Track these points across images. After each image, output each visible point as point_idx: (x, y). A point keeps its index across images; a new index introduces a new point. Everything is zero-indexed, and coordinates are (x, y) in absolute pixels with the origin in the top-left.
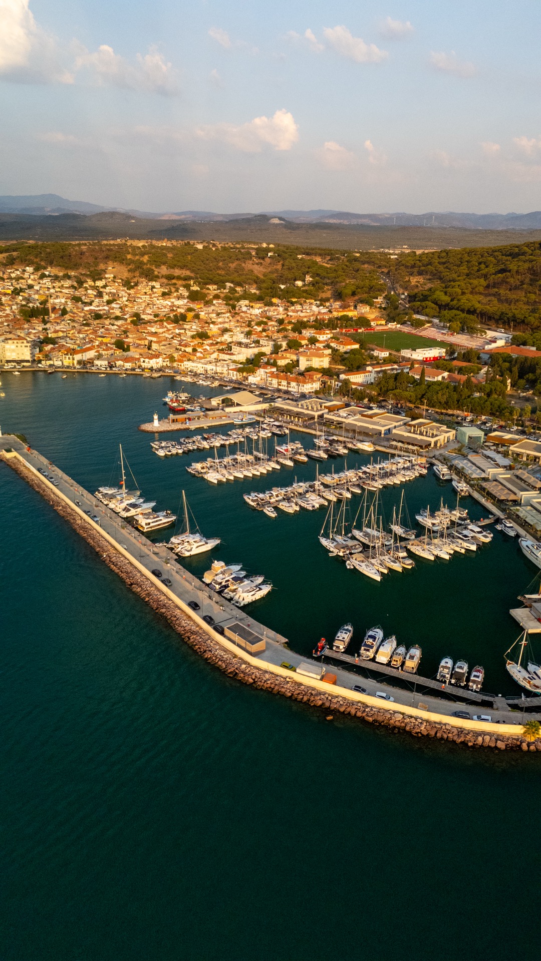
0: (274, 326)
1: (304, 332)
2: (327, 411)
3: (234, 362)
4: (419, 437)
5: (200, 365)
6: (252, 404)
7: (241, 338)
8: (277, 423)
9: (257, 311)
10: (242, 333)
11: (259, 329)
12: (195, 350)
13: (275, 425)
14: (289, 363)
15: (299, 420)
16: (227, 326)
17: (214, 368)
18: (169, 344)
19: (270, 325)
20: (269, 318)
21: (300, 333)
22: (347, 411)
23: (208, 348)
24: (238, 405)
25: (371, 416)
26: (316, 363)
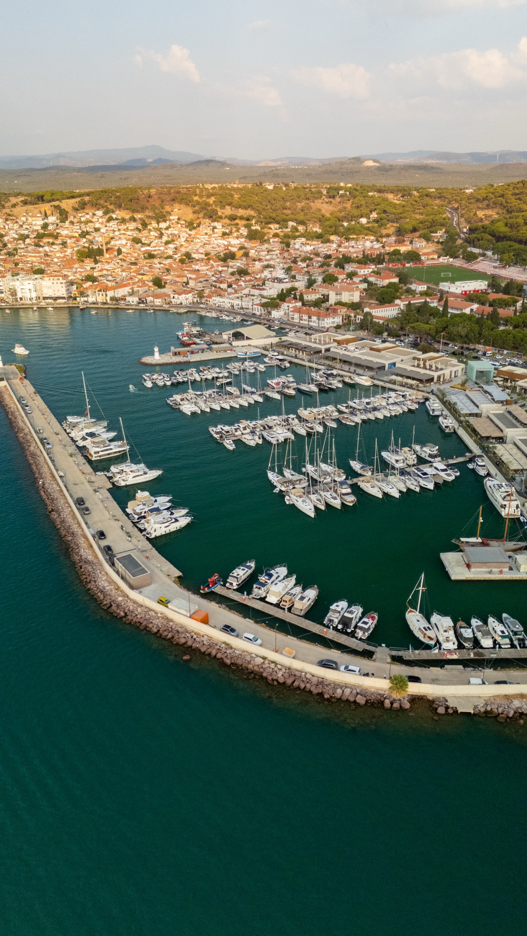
0: (318, 262)
1: (346, 266)
2: (336, 344)
3: (263, 297)
4: (422, 371)
5: (227, 301)
6: (261, 338)
7: (280, 274)
8: (280, 357)
9: (308, 248)
10: (283, 269)
11: (304, 265)
12: (230, 286)
13: (278, 359)
14: (319, 298)
15: (303, 354)
16: (272, 263)
17: (240, 303)
18: (207, 280)
19: (315, 261)
20: (317, 255)
21: (343, 268)
22: (356, 344)
23: (243, 284)
24: (248, 338)
25: (379, 350)
26: (346, 297)
